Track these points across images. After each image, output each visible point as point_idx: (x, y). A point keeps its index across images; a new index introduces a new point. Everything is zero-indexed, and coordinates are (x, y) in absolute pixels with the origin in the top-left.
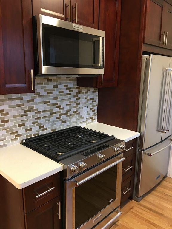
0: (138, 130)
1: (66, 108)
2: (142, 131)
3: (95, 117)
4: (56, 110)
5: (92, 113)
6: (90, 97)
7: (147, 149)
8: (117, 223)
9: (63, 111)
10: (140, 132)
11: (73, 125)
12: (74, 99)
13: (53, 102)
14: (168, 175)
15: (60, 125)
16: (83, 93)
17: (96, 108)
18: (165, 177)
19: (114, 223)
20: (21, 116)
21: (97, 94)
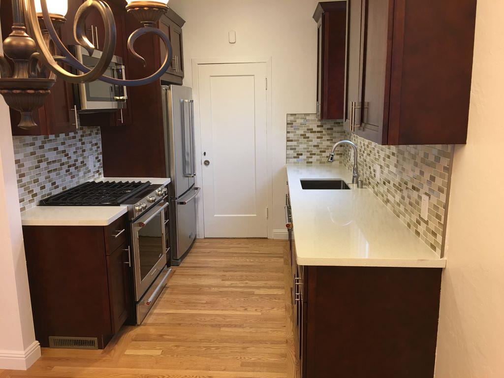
0: (168, 175)
1: (74, 157)
2: (172, 175)
3: (101, 171)
4: (64, 160)
5: (98, 164)
6: (94, 142)
7: (179, 197)
8: (166, 286)
9: (71, 162)
10: (170, 177)
11: (82, 181)
12: (79, 144)
13: (61, 148)
14: (198, 237)
15: (70, 182)
16: (87, 136)
17: (101, 157)
18: (195, 239)
19: (164, 288)
20: (36, 168)
21: (100, 136)
